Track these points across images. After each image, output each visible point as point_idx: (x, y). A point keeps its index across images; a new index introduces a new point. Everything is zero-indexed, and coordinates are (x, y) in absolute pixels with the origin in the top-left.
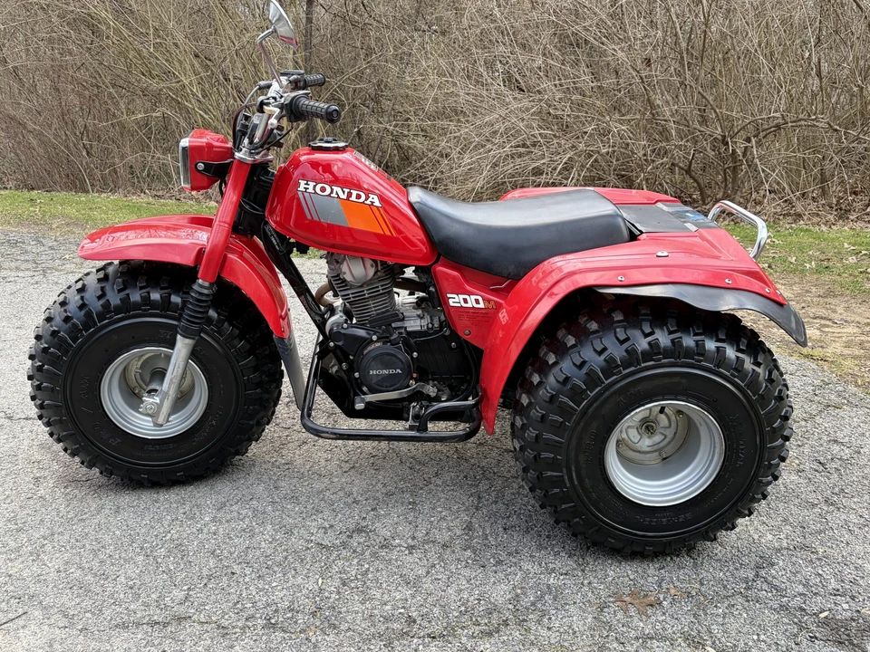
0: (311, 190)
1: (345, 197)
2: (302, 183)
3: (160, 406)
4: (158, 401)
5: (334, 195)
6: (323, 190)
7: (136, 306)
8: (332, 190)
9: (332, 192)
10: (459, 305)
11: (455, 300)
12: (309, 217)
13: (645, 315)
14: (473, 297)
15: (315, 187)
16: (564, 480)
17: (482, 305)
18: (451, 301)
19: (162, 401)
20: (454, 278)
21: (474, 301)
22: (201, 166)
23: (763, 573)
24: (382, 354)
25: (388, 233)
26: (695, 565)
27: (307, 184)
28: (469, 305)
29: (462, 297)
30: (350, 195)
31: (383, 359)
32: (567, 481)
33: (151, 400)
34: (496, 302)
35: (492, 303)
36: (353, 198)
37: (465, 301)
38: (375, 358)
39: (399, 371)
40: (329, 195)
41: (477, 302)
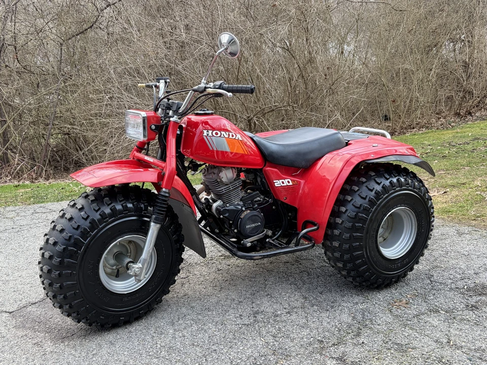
0: (210, 135)
1: (227, 136)
2: (205, 132)
3: (141, 269)
4: (141, 266)
5: (222, 136)
6: (217, 134)
7: (120, 212)
8: (221, 133)
9: (221, 135)
10: (280, 185)
11: (278, 183)
12: (211, 149)
13: (382, 171)
14: (286, 180)
15: (212, 132)
16: (364, 255)
17: (291, 184)
18: (276, 184)
19: (143, 265)
20: (276, 172)
21: (287, 182)
22: (153, 127)
23: (432, 279)
24: (252, 216)
25: (246, 153)
26: (406, 284)
27: (208, 132)
28: (285, 184)
29: (281, 181)
30: (229, 135)
31: (252, 219)
32: (365, 255)
33: (137, 266)
34: (297, 181)
35: (295, 182)
36: (231, 137)
37: (283, 183)
38: (249, 218)
39: (259, 223)
40: (220, 136)
41: (289, 182)
